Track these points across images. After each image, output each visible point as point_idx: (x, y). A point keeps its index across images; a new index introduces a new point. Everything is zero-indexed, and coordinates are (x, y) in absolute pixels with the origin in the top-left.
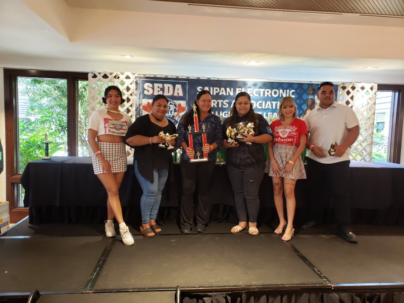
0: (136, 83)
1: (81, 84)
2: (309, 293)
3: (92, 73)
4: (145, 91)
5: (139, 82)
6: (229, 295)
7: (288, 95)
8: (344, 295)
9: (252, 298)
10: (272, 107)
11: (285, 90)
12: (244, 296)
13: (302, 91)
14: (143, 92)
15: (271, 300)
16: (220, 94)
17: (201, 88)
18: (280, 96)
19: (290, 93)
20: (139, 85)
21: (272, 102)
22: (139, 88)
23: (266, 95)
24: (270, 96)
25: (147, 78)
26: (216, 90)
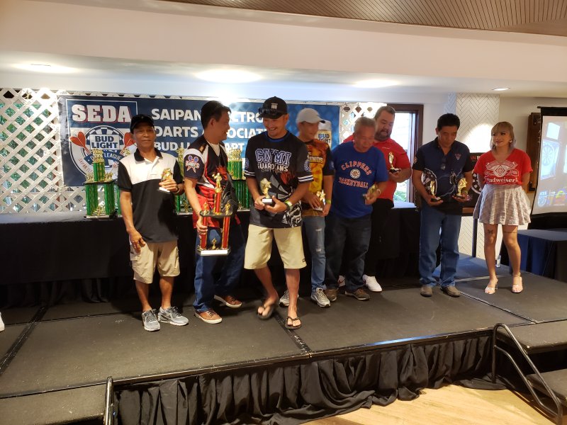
0: (60, 105)
2: (284, 368)
4: (73, 116)
5: (63, 103)
9: (213, 381)
12: (202, 380)
14: (72, 117)
15: (237, 380)
16: (185, 119)
20: (63, 108)
21: (257, 130)
22: (63, 112)
23: (248, 121)
24: (253, 121)
26: (180, 113)
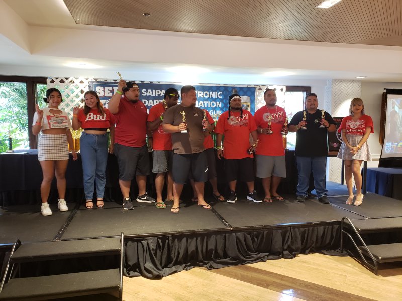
0: (89, 87)
1: (40, 87)
2: (216, 235)
3: (50, 78)
5: (91, 86)
6: (160, 238)
7: (216, 97)
8: (240, 235)
9: (176, 240)
10: (204, 106)
11: (214, 93)
12: (170, 239)
13: (227, 93)
15: (189, 241)
16: (161, 95)
17: (145, 90)
18: (210, 97)
19: (218, 94)
21: (204, 102)
23: (199, 97)
24: (202, 97)
25: (99, 82)
26: (158, 92)
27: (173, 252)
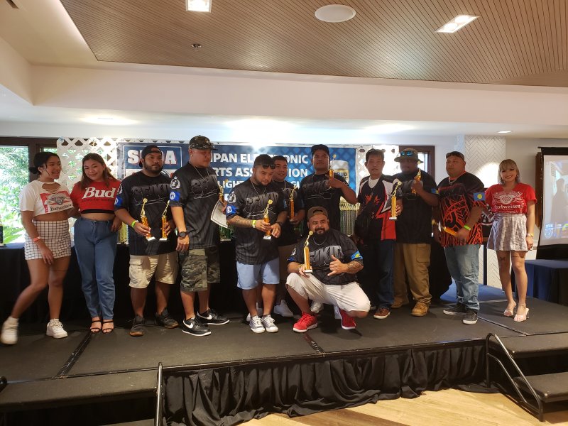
0: (118, 150)
2: (300, 364)
3: (62, 140)
5: (121, 149)
7: (300, 162)
8: (336, 363)
11: (296, 156)
14: (127, 160)
15: (261, 373)
16: (222, 161)
19: (302, 159)
20: (121, 153)
22: (121, 156)
25: (131, 144)
26: (217, 156)
27: (237, 391)
